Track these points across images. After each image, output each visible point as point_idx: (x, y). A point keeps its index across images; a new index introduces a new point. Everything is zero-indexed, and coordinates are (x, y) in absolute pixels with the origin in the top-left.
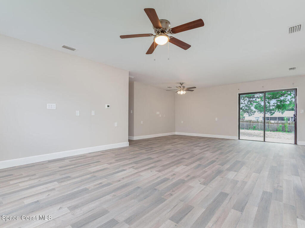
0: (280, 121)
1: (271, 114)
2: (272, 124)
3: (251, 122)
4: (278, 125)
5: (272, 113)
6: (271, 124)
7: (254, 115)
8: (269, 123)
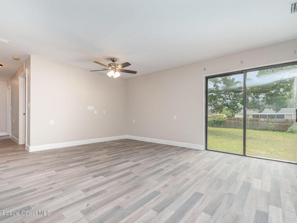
0: (270, 119)
1: (259, 111)
2: (262, 122)
3: (239, 120)
4: (268, 123)
5: (261, 110)
6: (260, 122)
7: (240, 112)
8: (258, 121)
